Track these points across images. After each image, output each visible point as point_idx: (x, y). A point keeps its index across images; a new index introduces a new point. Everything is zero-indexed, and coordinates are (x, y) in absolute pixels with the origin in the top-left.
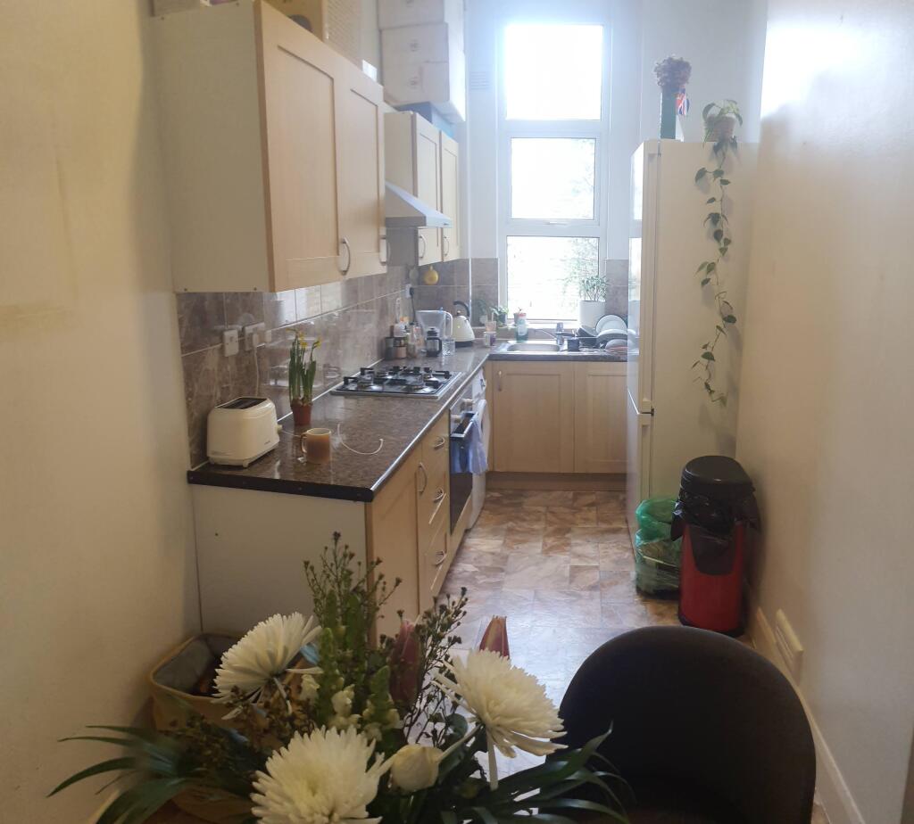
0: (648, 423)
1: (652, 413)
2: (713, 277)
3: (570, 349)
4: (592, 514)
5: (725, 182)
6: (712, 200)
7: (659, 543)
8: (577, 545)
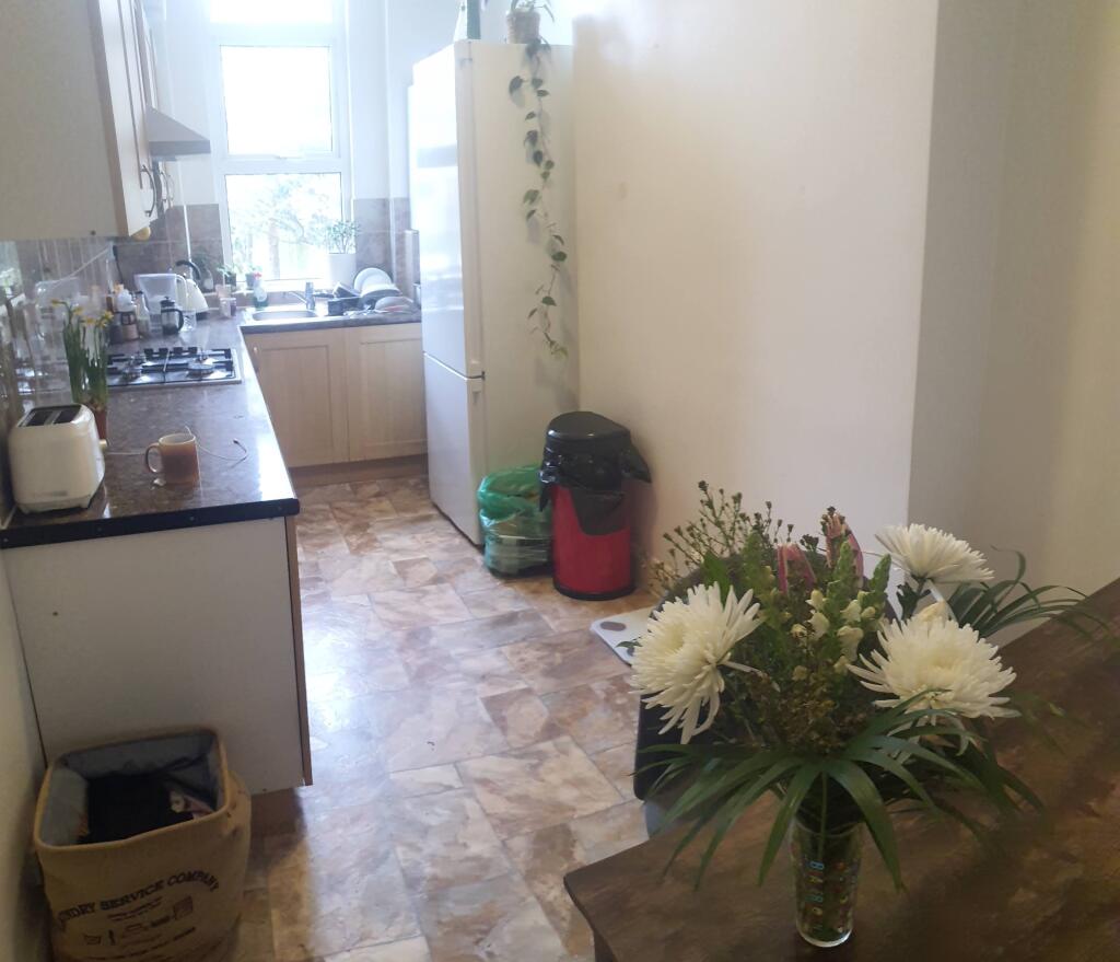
0: (479, 389)
1: (483, 376)
2: (538, 207)
3: (331, 313)
4: (385, 504)
5: (542, 93)
6: (531, 115)
7: (516, 519)
8: (386, 539)
